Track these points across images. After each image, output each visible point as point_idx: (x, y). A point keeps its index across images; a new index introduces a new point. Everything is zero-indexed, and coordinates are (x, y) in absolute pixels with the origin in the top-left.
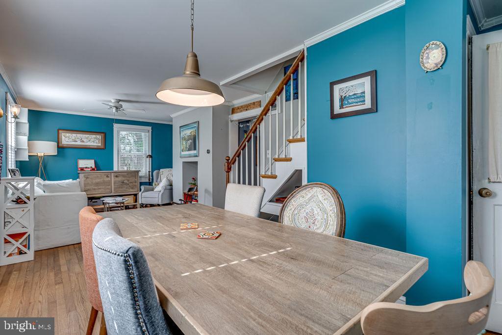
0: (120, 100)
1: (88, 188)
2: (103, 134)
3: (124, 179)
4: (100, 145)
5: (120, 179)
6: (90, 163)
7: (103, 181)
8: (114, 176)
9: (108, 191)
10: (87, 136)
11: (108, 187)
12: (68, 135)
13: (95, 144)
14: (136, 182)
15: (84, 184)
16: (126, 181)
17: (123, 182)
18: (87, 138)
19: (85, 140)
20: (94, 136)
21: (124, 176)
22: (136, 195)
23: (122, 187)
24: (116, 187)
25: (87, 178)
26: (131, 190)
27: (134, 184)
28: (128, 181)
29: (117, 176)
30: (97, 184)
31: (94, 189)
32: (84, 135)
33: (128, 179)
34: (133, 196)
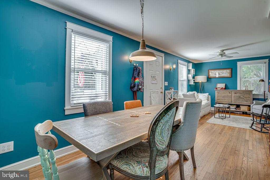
0: (224, 50)
1: (219, 98)
2: (230, 69)
3: (240, 95)
4: (229, 75)
5: (238, 95)
6: (223, 86)
7: (227, 95)
8: (234, 93)
9: (230, 101)
10: (222, 71)
11: (229, 99)
12: (212, 72)
13: (226, 75)
14: (249, 98)
15: (217, 96)
16: (242, 97)
17: (240, 97)
18: (222, 72)
19: (221, 73)
20: (226, 71)
21: (240, 93)
22: (250, 106)
23: (239, 100)
24: (235, 99)
25: (218, 93)
26: (245, 102)
27: (248, 99)
28: (243, 96)
29: (235, 93)
30: (224, 97)
31: (222, 99)
32: (220, 71)
33: (244, 95)
34: (247, 106)
